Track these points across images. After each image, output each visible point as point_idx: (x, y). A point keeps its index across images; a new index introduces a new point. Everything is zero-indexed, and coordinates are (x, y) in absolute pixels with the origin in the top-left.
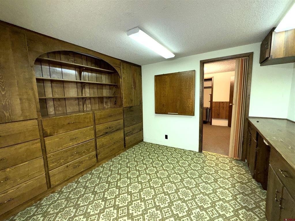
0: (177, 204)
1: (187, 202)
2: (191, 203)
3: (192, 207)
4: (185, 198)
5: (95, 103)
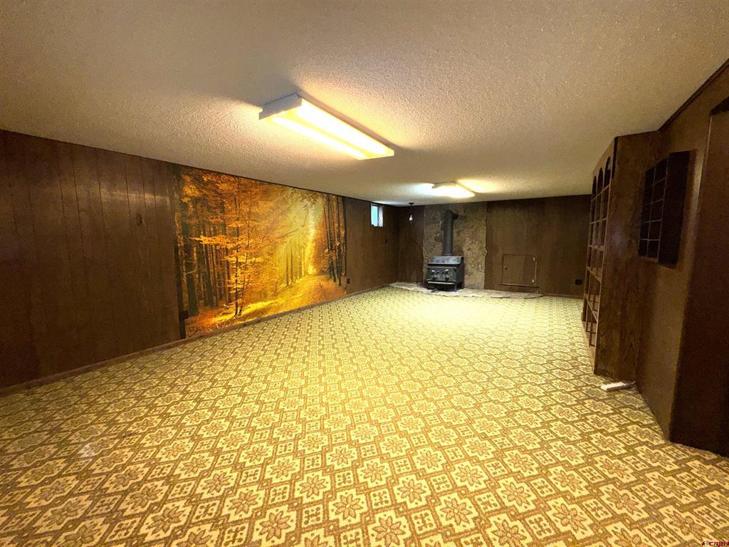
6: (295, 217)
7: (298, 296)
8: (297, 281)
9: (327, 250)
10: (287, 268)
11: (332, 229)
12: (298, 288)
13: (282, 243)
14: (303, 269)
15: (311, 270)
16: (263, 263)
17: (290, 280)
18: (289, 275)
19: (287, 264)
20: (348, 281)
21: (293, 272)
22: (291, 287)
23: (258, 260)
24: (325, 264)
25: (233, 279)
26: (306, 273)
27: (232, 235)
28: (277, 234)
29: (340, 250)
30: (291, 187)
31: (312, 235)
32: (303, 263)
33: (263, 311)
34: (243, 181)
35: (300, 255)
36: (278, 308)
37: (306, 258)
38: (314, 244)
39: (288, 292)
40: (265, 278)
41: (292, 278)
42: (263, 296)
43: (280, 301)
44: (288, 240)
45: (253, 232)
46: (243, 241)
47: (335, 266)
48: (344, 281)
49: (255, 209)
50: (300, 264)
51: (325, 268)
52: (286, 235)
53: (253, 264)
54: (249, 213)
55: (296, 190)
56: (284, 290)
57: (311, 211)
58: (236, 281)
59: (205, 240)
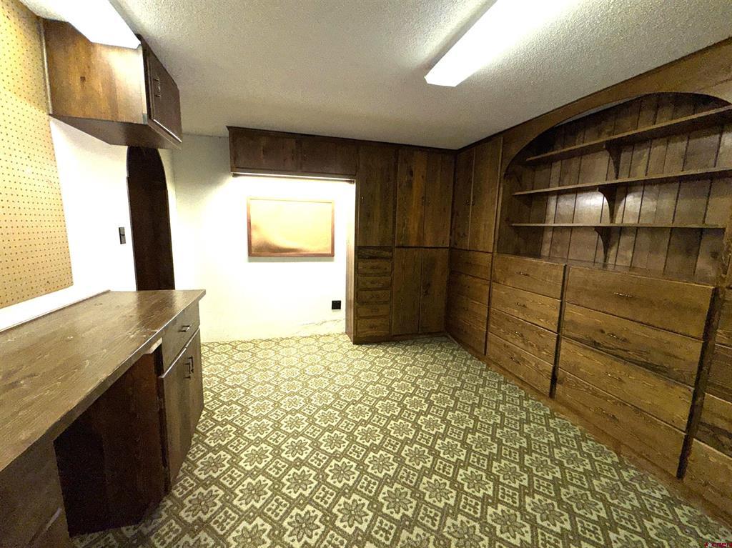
0: (342, 445)
1: (328, 457)
2: (320, 461)
3: (315, 455)
4: (337, 462)
5: (654, 250)
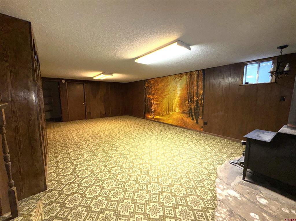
6: (171, 87)
7: (171, 119)
8: (170, 113)
9: (187, 102)
10: (167, 107)
11: (192, 91)
12: (171, 116)
13: (165, 97)
14: (173, 109)
15: (177, 110)
16: (159, 104)
17: (168, 112)
18: (168, 110)
19: (167, 106)
20: (205, 123)
21: (169, 109)
22: (168, 114)
23: (158, 103)
24: (186, 108)
25: (152, 107)
26: (175, 111)
27: (152, 95)
28: (164, 94)
29: (198, 103)
30: (170, 76)
31: (178, 94)
32: (173, 106)
33: (159, 119)
34: (156, 79)
35: (172, 102)
36: (163, 120)
37: (175, 104)
38: (179, 99)
39: (167, 116)
40: (160, 109)
41: (169, 111)
42: (159, 115)
43: (164, 118)
44: (167, 96)
45: (157, 94)
46: (155, 97)
47: (193, 111)
48: (201, 122)
49: (158, 87)
50: (172, 106)
51: (186, 111)
52: (167, 95)
53: (157, 103)
54: (157, 88)
55: (172, 76)
56: (166, 114)
57: (179, 83)
58: (153, 107)
59: (148, 96)
